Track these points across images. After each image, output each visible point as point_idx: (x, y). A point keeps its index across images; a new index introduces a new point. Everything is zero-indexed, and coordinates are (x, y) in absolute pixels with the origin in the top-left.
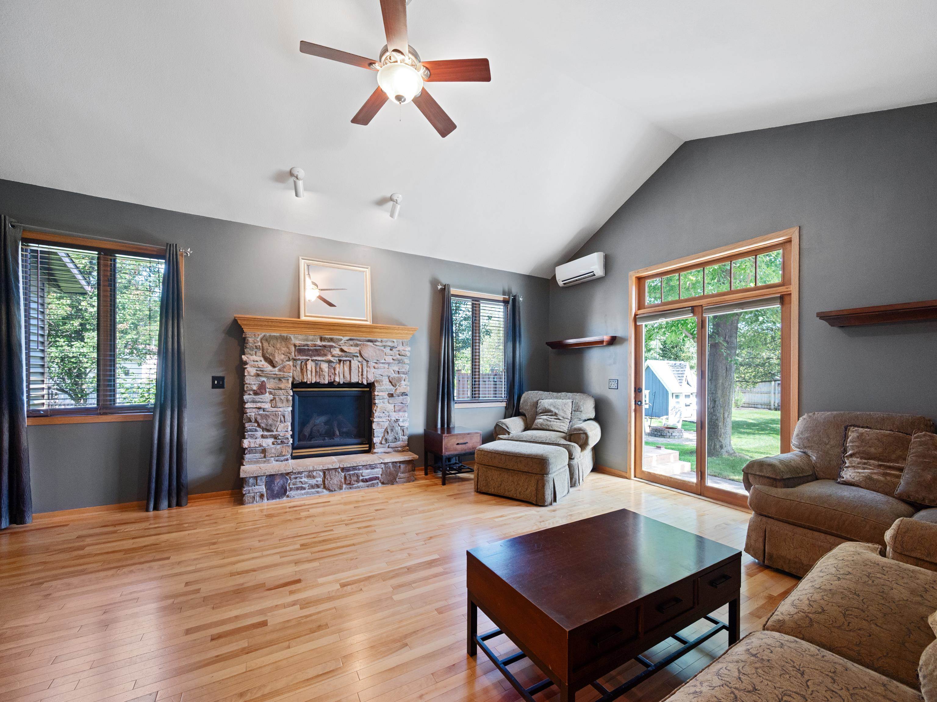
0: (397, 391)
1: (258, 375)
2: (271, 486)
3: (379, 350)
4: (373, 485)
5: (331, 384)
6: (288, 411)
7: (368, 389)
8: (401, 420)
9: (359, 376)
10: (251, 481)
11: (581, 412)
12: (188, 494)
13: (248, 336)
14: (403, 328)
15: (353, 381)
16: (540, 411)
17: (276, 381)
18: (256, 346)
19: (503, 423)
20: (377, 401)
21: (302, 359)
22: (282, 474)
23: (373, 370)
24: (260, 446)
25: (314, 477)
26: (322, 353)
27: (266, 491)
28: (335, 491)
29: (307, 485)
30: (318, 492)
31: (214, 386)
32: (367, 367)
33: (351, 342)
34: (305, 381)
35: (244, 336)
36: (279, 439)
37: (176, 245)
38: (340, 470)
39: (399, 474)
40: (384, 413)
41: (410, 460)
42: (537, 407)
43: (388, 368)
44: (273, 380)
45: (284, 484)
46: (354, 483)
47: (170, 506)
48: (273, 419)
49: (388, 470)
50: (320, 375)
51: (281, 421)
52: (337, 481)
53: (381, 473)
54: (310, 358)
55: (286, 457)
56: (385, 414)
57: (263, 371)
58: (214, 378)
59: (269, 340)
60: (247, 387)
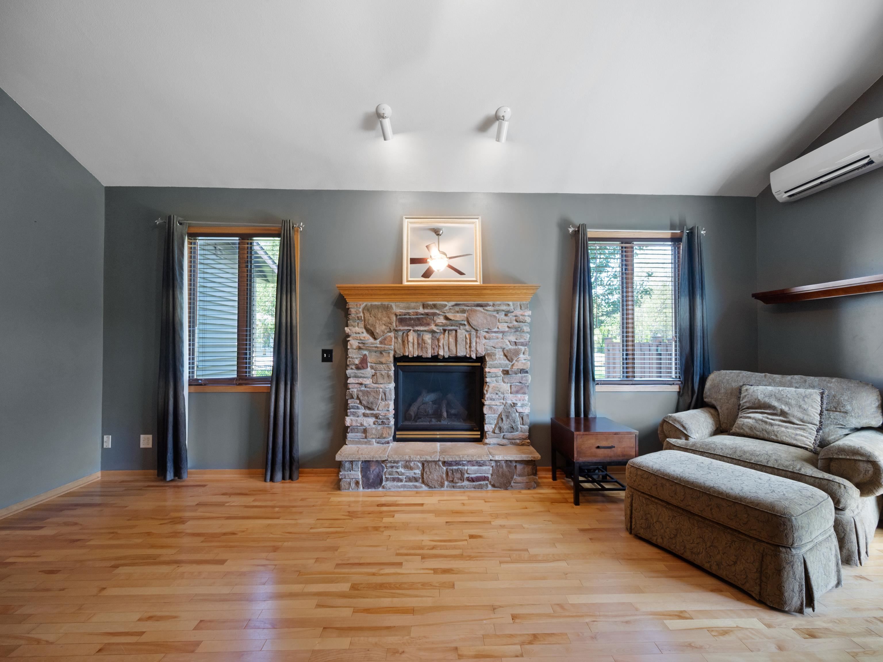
0: (514, 368)
1: (360, 348)
2: (366, 473)
3: (491, 316)
4: (481, 487)
5: (435, 358)
6: (389, 388)
7: (479, 364)
8: (519, 405)
9: (466, 349)
10: (347, 465)
11: (846, 413)
12: (298, 468)
13: (350, 306)
14: (520, 287)
15: (459, 355)
16: (748, 405)
17: (378, 354)
18: (358, 317)
19: (675, 420)
20: (488, 380)
21: (403, 330)
22: (377, 461)
23: (484, 341)
24: (362, 425)
25: (411, 469)
26: (425, 321)
27: (362, 478)
28: (435, 488)
29: (405, 477)
30: (416, 487)
31: (324, 360)
32: (476, 338)
33: (457, 308)
34: (407, 354)
35: (347, 307)
36: (380, 419)
37: (289, 221)
38: (440, 463)
39: (515, 477)
40: (497, 394)
41: (529, 460)
42: (739, 397)
43: (502, 339)
44: (375, 354)
45: (380, 472)
46: (457, 481)
47: (284, 478)
48: (374, 397)
49: (501, 470)
50: (422, 348)
51: (382, 399)
52: (437, 476)
53: (491, 472)
54: (412, 329)
55: (386, 440)
56: (499, 396)
57: (364, 343)
58: (324, 351)
59: (370, 310)
60: (350, 361)
